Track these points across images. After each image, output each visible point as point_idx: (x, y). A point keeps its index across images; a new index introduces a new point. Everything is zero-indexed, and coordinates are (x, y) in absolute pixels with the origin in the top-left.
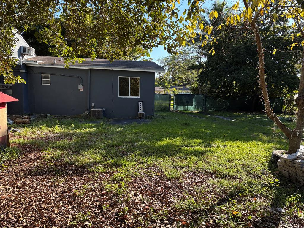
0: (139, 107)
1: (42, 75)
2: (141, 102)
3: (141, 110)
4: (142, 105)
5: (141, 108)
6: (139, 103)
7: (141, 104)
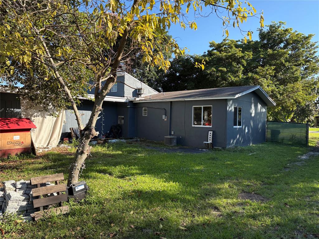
0: (209, 136)
1: (143, 108)
2: (212, 132)
3: (210, 140)
4: (211, 135)
5: (210, 138)
6: (210, 132)
7: (210, 133)
